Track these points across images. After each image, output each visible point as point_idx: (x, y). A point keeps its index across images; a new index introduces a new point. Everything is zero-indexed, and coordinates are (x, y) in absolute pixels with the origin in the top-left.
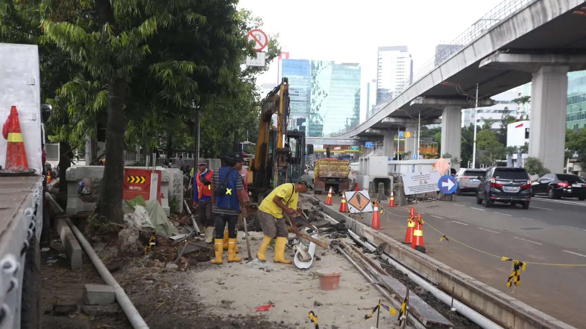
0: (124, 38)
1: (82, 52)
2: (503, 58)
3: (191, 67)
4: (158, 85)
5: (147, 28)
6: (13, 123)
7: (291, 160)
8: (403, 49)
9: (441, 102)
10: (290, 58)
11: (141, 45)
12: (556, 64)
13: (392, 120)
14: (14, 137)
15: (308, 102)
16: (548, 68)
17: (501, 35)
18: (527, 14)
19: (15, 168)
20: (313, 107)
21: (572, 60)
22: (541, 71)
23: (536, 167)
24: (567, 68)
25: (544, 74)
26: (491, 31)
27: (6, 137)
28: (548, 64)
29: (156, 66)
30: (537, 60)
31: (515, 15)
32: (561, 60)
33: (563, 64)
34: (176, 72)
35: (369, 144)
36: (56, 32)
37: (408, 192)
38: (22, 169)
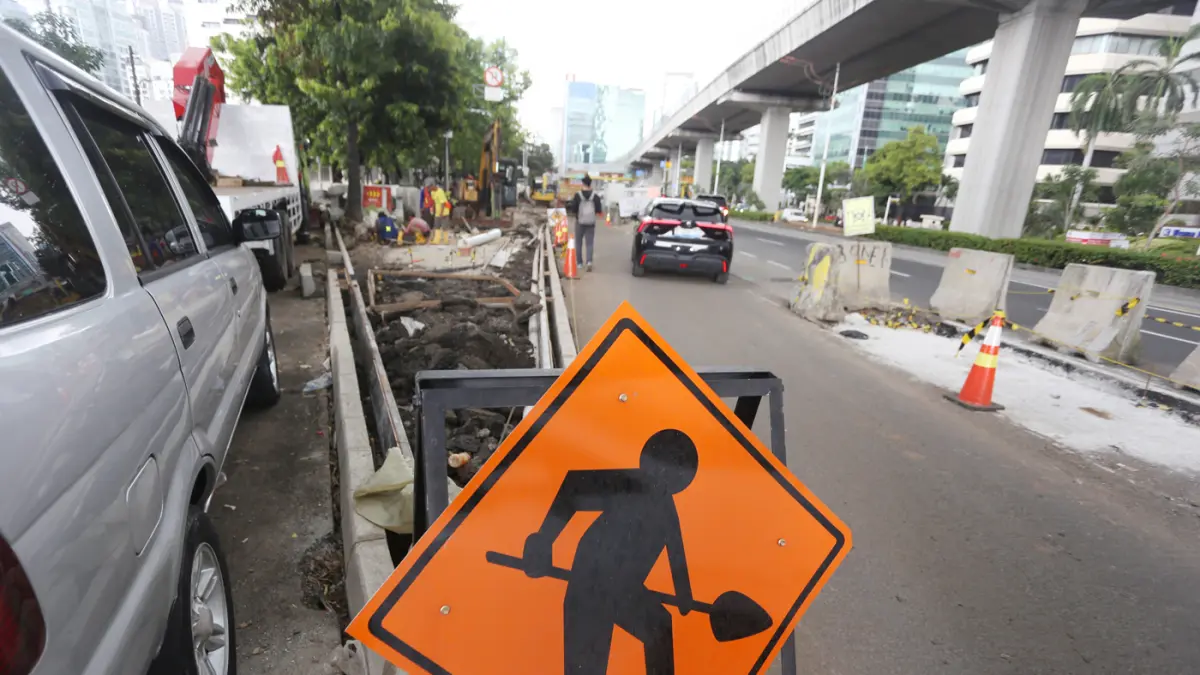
0: (353, 91)
1: (325, 102)
2: (737, 97)
3: (414, 108)
4: (392, 123)
5: (367, 84)
6: (278, 156)
7: (506, 183)
8: (690, 75)
9: (696, 135)
10: (577, 80)
11: (366, 96)
12: (780, 105)
13: (658, 150)
14: (280, 164)
15: (593, 127)
16: (775, 109)
17: (735, 75)
18: (753, 57)
19: (281, 182)
20: (599, 133)
21: (796, 102)
22: (769, 110)
23: (754, 199)
24: (789, 109)
25: (772, 113)
26: (728, 70)
27: (275, 162)
28: (773, 105)
29: (389, 108)
30: (766, 100)
31: (744, 57)
32: (785, 101)
33: (788, 106)
34: (405, 113)
35: (640, 173)
36: (307, 87)
37: (623, 214)
38: (286, 182)
